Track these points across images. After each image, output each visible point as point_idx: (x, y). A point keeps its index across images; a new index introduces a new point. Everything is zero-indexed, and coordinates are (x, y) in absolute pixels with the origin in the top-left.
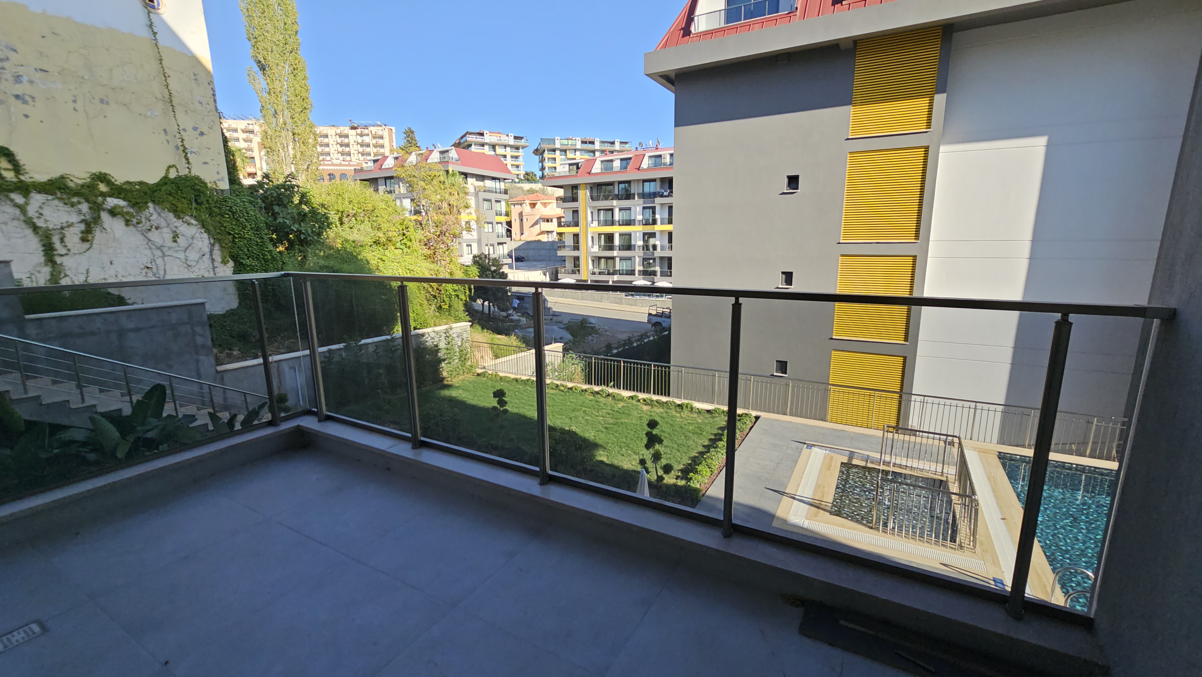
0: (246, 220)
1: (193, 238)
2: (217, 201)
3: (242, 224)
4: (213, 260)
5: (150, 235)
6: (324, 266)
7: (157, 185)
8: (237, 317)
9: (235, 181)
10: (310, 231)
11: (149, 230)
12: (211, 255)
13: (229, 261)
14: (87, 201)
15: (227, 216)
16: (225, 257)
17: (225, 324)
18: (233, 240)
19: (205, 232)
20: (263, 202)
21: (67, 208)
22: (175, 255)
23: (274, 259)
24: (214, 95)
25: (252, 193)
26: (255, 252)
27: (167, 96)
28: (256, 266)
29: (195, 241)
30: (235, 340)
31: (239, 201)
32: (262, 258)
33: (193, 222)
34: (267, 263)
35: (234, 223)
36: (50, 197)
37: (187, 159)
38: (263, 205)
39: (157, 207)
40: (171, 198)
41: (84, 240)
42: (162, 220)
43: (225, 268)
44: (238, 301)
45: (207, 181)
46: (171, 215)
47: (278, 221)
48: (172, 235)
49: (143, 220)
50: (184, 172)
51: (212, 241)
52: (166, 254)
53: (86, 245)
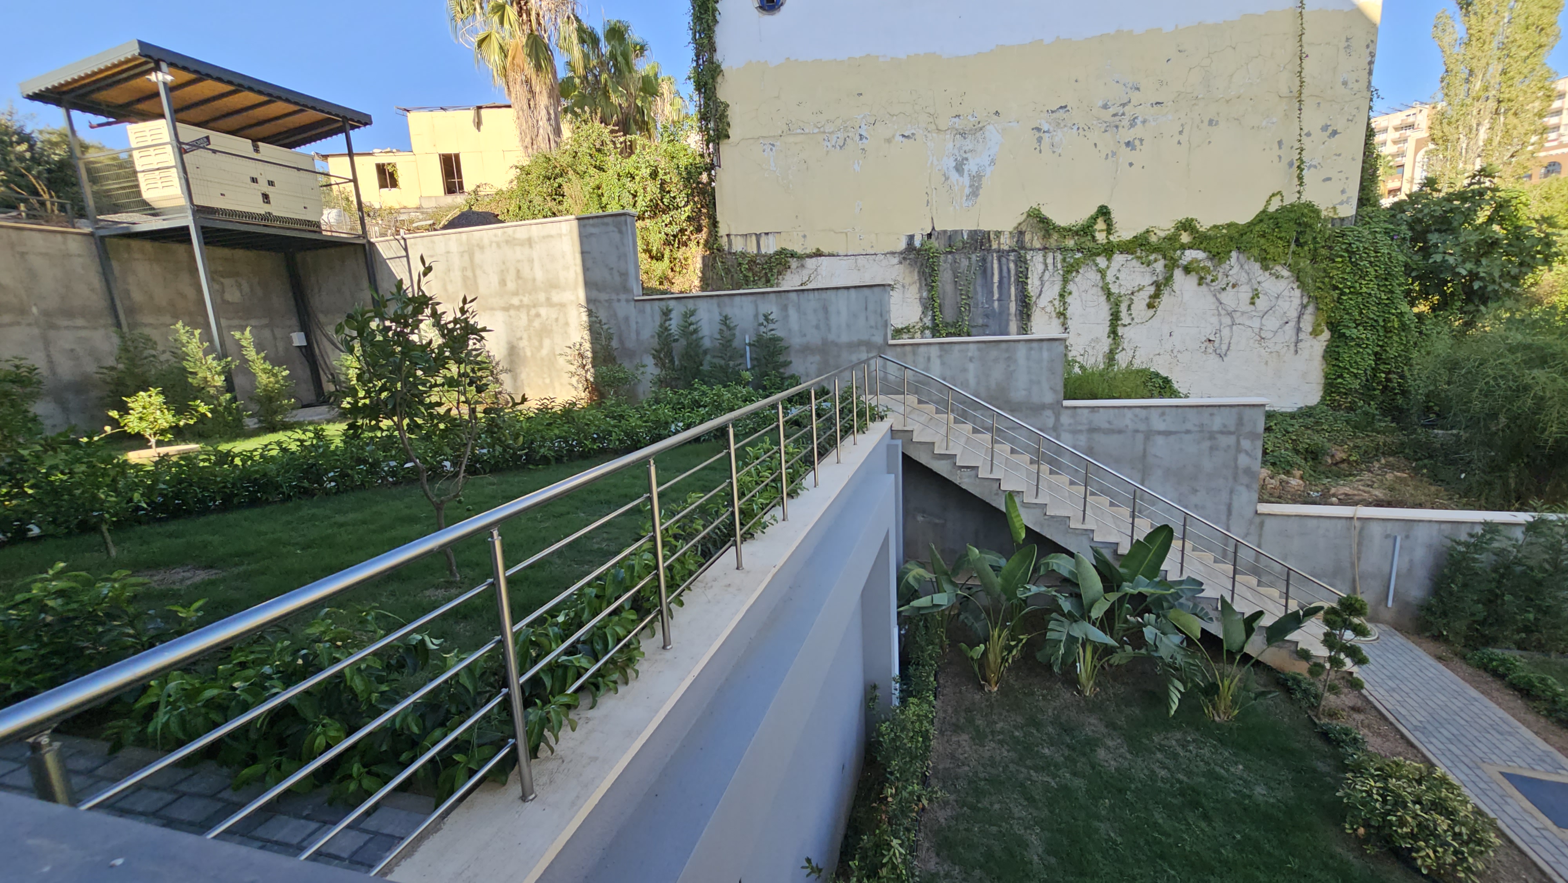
0: (1371, 263)
1: (1277, 298)
2: (1329, 238)
3: (1361, 270)
4: (1299, 330)
5: (1223, 297)
6: (1519, 344)
7: (1251, 224)
8: (1312, 419)
9: (1368, 200)
10: (1497, 275)
11: (1224, 289)
12: (1299, 322)
13: (1322, 331)
14: (1165, 258)
15: (1340, 260)
16: (1319, 325)
17: (1291, 429)
18: (1339, 298)
19: (1298, 287)
20: (1411, 228)
21: (1144, 268)
22: (1247, 323)
23: (1404, 327)
24: (1371, 63)
25: (1394, 216)
26: (1372, 316)
27: (1296, 88)
28: (1368, 339)
29: (1280, 302)
30: (1299, 460)
31: (1366, 233)
32: (1383, 326)
33: (1285, 273)
34: (1389, 335)
35: (1348, 270)
36: (1130, 257)
37: (1300, 178)
38: (1410, 234)
39: (1241, 256)
40: (1262, 241)
41: (1150, 306)
42: (1244, 274)
43: (1315, 342)
44: (1321, 393)
45: (1322, 207)
46: (1257, 265)
47: (1431, 261)
48: (1251, 295)
49: (1220, 276)
50: (1290, 199)
51: (1305, 301)
52: (1237, 321)
53: (1151, 312)
